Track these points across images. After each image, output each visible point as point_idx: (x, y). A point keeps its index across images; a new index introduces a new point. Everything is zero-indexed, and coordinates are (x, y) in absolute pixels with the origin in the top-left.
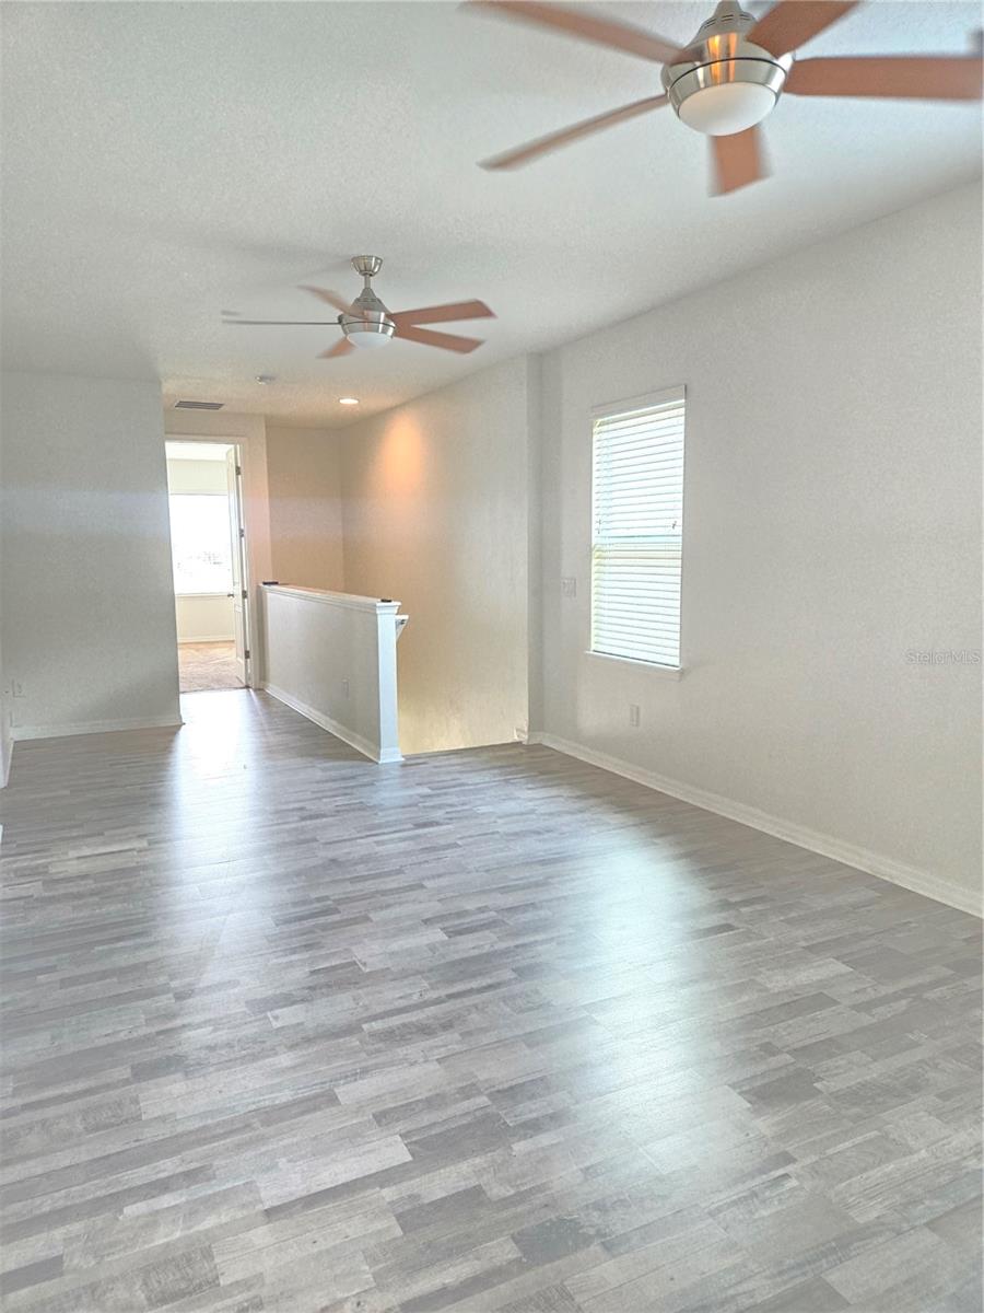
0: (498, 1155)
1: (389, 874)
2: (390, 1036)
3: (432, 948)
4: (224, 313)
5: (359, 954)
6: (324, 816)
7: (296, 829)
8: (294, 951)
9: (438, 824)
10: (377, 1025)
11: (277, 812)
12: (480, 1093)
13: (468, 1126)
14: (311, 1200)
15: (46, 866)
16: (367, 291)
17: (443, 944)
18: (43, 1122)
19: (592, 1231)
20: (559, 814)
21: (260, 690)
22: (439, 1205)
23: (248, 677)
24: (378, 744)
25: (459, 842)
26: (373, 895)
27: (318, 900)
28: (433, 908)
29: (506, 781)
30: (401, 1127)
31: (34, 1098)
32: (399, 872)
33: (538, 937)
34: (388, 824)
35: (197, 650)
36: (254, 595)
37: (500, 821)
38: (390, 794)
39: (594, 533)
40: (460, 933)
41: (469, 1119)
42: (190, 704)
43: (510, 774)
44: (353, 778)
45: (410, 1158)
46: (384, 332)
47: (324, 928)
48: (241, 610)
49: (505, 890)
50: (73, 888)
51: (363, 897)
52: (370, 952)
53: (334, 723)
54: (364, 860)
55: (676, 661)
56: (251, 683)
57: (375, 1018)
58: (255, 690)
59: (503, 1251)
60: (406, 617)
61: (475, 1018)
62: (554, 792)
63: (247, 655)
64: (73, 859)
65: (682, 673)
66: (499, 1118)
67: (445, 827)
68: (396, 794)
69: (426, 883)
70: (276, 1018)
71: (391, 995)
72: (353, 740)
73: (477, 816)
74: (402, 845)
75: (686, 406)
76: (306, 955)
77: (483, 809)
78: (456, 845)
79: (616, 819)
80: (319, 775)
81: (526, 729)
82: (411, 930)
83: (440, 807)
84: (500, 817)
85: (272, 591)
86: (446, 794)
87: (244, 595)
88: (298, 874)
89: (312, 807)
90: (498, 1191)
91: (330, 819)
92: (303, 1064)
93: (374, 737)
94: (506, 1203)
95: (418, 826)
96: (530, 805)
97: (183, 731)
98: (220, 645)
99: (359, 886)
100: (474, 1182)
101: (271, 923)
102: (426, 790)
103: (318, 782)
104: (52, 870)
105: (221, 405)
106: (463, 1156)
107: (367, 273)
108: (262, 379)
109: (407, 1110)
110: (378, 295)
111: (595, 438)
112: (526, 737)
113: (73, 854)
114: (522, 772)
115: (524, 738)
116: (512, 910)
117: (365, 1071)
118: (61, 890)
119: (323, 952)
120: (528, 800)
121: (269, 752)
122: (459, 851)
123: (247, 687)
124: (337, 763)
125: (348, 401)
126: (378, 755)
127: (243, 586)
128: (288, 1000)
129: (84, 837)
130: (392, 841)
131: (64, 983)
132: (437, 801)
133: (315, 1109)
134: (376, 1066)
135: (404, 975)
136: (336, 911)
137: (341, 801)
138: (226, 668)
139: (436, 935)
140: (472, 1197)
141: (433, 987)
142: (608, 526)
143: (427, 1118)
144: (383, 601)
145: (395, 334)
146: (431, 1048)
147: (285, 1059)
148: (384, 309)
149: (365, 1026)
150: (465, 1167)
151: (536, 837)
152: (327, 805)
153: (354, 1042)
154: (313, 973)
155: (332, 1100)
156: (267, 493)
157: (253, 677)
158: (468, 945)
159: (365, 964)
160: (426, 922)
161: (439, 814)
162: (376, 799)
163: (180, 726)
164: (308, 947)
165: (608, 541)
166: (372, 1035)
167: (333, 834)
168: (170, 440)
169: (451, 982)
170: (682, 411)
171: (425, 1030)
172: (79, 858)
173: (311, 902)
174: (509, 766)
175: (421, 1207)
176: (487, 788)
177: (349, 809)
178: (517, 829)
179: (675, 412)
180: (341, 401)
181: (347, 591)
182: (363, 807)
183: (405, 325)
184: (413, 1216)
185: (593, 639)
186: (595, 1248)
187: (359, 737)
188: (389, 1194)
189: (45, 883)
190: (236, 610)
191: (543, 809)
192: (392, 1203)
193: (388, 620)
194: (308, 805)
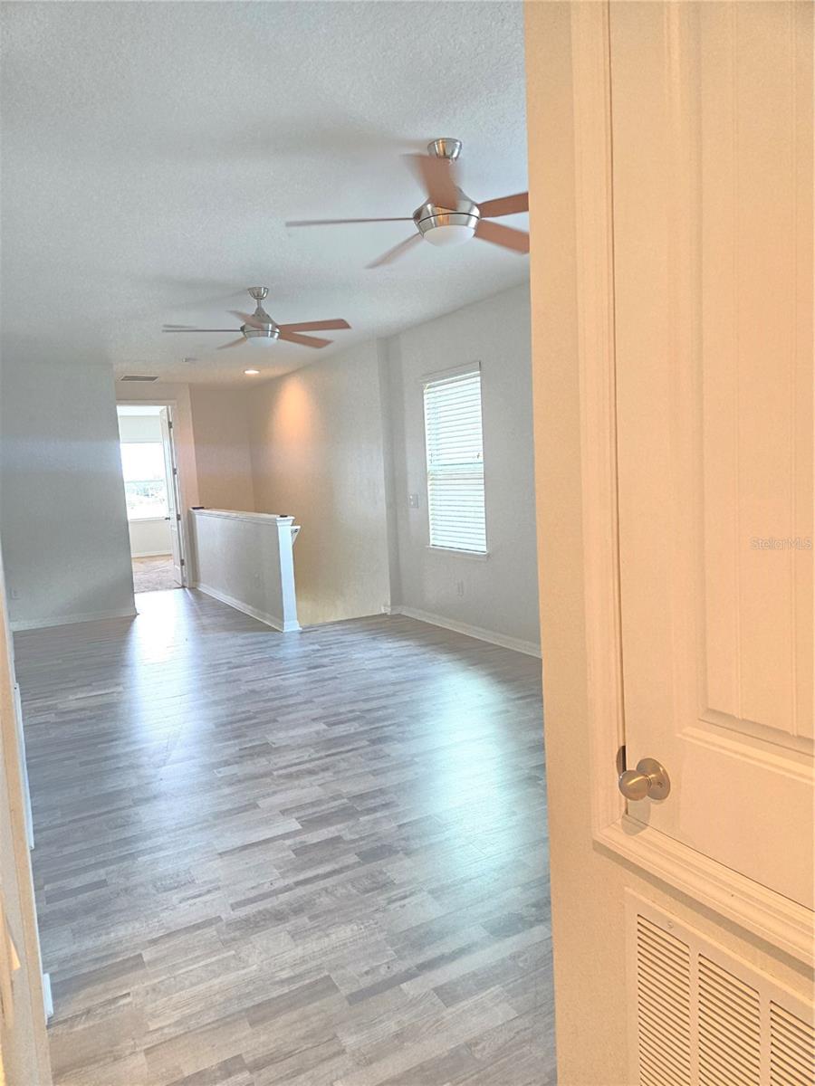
0: (350, 823)
1: (291, 696)
2: (289, 776)
3: (318, 733)
4: (165, 326)
5: (271, 739)
6: (245, 666)
7: (226, 675)
8: (229, 739)
9: (324, 666)
10: (281, 772)
11: (210, 666)
12: (343, 798)
13: (336, 812)
14: (245, 847)
15: (56, 704)
16: (260, 311)
17: (324, 730)
18: (83, 827)
19: (399, 849)
20: (408, 656)
21: (193, 589)
22: (315, 845)
23: (184, 580)
24: (282, 619)
25: (338, 676)
26: (279, 708)
27: (243, 712)
28: (318, 712)
29: (374, 639)
30: (296, 815)
31: (76, 817)
32: (298, 694)
33: (386, 723)
34: (289, 669)
35: (142, 563)
36: (186, 516)
37: (366, 662)
38: (292, 650)
39: (428, 463)
40: (335, 724)
41: (336, 809)
42: (141, 600)
43: (378, 633)
44: (266, 642)
45: (300, 827)
46: (272, 336)
47: (247, 727)
48: (176, 529)
49: (365, 701)
50: (74, 716)
51: (272, 710)
52: (278, 737)
53: (250, 607)
54: (272, 689)
55: (484, 549)
56: (187, 585)
57: (281, 768)
58: (189, 589)
59: (352, 859)
60: (299, 527)
61: (343, 765)
62: (404, 643)
63: (182, 563)
64: (73, 700)
65: (488, 556)
66: (353, 807)
67: (329, 668)
68: (296, 650)
69: (315, 700)
70: (220, 772)
71: (292, 757)
72: (264, 617)
73: (351, 660)
74: (299, 680)
75: (481, 375)
76: (236, 741)
77: (356, 656)
78: (336, 678)
79: (444, 657)
80: (240, 641)
81: (389, 603)
82: (305, 724)
83: (325, 656)
84: (367, 660)
85: (201, 514)
86: (331, 648)
87: (179, 518)
88: (228, 699)
89: (235, 661)
90: (348, 837)
91: (249, 668)
92: (237, 793)
93: (279, 614)
94: (353, 841)
95: (310, 668)
96: (389, 652)
97: (138, 620)
98: (157, 558)
99: (269, 704)
100: (337, 834)
101: (213, 727)
102: (317, 647)
103: (239, 646)
104: (60, 706)
105: (156, 378)
106: (331, 825)
107: (259, 297)
108: (187, 360)
109: (301, 807)
110: (267, 312)
111: (425, 397)
112: (390, 609)
113: (71, 697)
114: (385, 632)
115: (388, 611)
116: (369, 711)
117: (275, 793)
118: (67, 718)
119: (247, 739)
120: (390, 648)
121: (202, 629)
122: (338, 681)
123: (183, 587)
124: (252, 634)
125: (251, 372)
126: (282, 626)
127: (177, 511)
128: (227, 763)
129: (78, 687)
130: (292, 678)
131: (81, 764)
132: (326, 653)
133: (247, 810)
134: (281, 790)
135: (300, 747)
136: (255, 718)
137: (257, 656)
138: (164, 574)
139: (321, 726)
140: (336, 840)
141: (317, 752)
142: (438, 458)
143: (311, 811)
144: (281, 516)
145: (279, 337)
146: (315, 780)
147: (227, 791)
148: (272, 322)
149: (275, 773)
150: (333, 829)
151: (391, 670)
152: (247, 659)
153: (268, 780)
154: (240, 750)
155: (256, 806)
156: (193, 441)
157: (187, 579)
158: (340, 730)
159: (274, 743)
160: (314, 720)
161: (326, 661)
162: (281, 654)
163: (135, 616)
164: (237, 737)
165: (437, 468)
166: (280, 776)
167: (252, 677)
168: (122, 404)
169: (329, 749)
170: (479, 379)
171: (311, 772)
172: (77, 699)
173: (239, 714)
174: (377, 629)
175: (306, 846)
176: (360, 644)
177: (261, 661)
178: (378, 666)
179: (474, 380)
180: (246, 372)
181: (257, 511)
182: (273, 659)
183: (287, 332)
184: (301, 850)
185: (431, 537)
186: (401, 855)
187: (268, 615)
188: (288, 842)
189: (56, 714)
190: (173, 530)
191: (395, 654)
192: (290, 846)
193: (286, 531)
194: (232, 660)
